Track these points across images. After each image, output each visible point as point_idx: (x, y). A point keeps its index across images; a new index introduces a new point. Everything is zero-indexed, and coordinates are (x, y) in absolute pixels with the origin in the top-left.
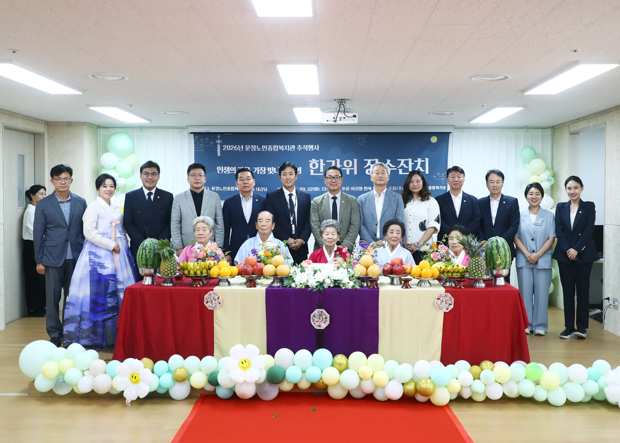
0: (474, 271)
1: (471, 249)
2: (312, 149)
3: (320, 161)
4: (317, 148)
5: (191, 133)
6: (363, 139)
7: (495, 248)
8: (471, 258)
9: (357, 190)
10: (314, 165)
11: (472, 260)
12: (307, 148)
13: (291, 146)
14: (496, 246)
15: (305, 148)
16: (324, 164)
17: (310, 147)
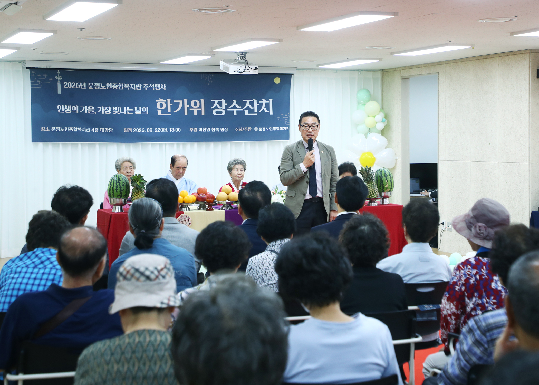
0: (372, 193)
1: (368, 177)
2: (158, 89)
3: (167, 101)
4: (163, 87)
5: (27, 68)
6: (209, 78)
7: (383, 176)
8: (368, 184)
9: (204, 130)
10: (161, 105)
11: (369, 185)
12: (154, 87)
13: (137, 85)
14: (384, 174)
15: (152, 87)
16: (172, 105)
17: (157, 86)
